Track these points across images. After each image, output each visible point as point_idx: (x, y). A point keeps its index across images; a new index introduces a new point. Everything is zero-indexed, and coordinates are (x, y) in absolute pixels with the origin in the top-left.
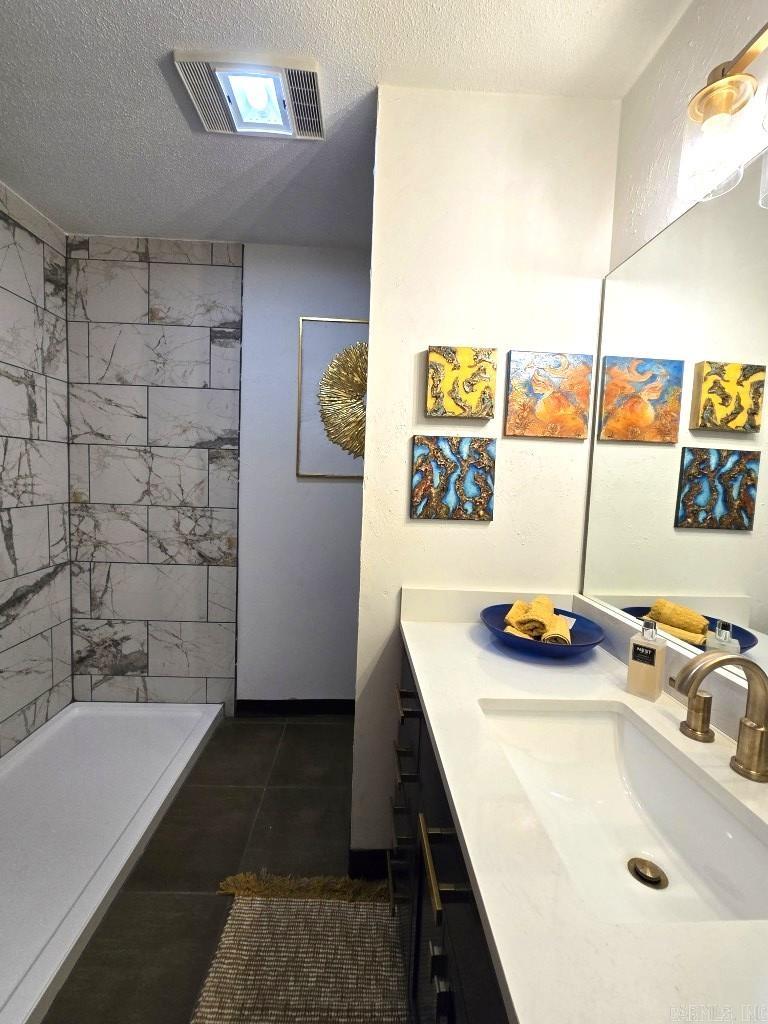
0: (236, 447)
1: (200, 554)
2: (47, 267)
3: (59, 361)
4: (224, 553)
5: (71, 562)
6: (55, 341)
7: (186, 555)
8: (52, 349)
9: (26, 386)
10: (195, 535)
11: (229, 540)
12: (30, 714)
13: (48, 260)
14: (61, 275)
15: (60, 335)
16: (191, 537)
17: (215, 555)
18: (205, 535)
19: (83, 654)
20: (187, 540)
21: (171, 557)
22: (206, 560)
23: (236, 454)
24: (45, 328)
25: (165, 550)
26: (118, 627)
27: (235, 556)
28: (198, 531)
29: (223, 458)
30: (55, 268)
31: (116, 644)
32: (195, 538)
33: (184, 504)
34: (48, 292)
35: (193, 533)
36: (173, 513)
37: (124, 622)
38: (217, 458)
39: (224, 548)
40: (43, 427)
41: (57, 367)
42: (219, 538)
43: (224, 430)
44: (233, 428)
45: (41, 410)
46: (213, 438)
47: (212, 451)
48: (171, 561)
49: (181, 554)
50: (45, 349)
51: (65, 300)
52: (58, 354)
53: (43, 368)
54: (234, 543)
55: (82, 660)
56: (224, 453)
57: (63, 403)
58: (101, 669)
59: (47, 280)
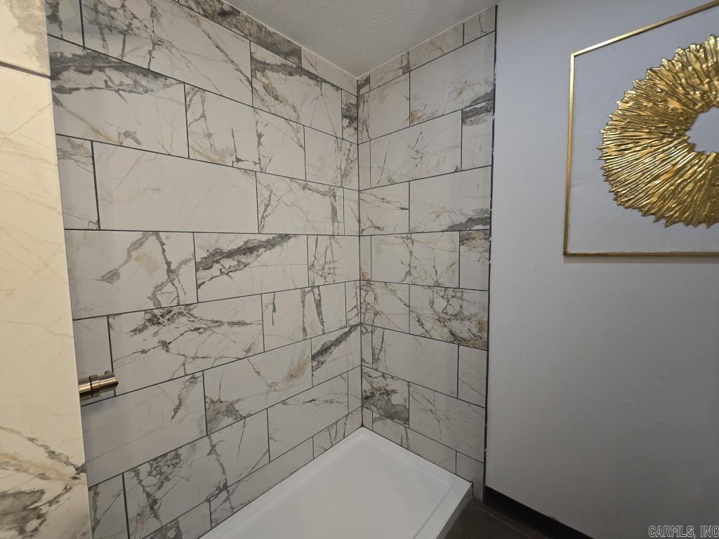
0: (488, 227)
1: (451, 332)
2: (343, 107)
3: (352, 175)
4: (474, 335)
5: (361, 324)
6: (349, 161)
7: (440, 332)
8: (347, 167)
9: (330, 197)
10: (447, 313)
11: (480, 323)
12: (333, 431)
13: (344, 102)
14: (353, 110)
15: (353, 156)
16: (444, 316)
17: (465, 335)
18: (456, 315)
19: (368, 394)
20: (439, 317)
21: (427, 331)
22: (456, 339)
23: (488, 234)
24: (343, 153)
25: (422, 325)
26: (389, 381)
27: (485, 340)
28: (450, 310)
29: (474, 239)
30: (349, 106)
31: (388, 393)
32: (447, 317)
33: (438, 285)
34: (345, 126)
35: (445, 312)
36: (429, 291)
37: (393, 377)
38: (467, 239)
39: (475, 330)
40: (341, 225)
41: (351, 180)
42: (469, 319)
43: (476, 211)
44: (484, 207)
45: (340, 214)
46: (464, 220)
47: (462, 232)
48: (427, 335)
49: (434, 329)
50: (343, 168)
51: (356, 129)
52: (352, 171)
53: (342, 182)
54: (485, 326)
55: (367, 398)
56: (475, 234)
57: (355, 207)
58: (378, 409)
59: (344, 116)
